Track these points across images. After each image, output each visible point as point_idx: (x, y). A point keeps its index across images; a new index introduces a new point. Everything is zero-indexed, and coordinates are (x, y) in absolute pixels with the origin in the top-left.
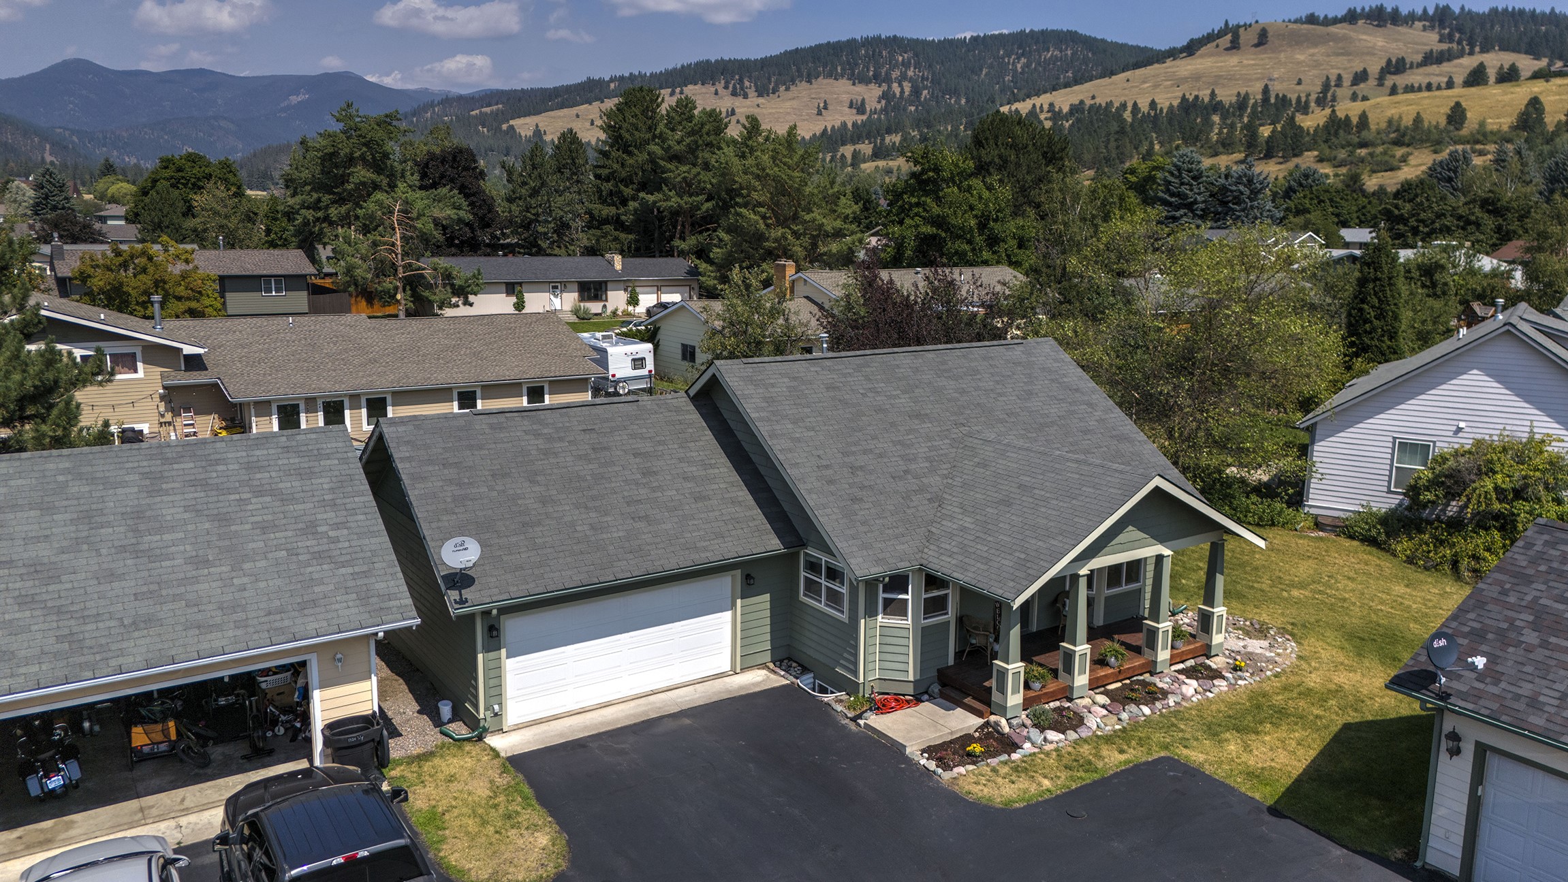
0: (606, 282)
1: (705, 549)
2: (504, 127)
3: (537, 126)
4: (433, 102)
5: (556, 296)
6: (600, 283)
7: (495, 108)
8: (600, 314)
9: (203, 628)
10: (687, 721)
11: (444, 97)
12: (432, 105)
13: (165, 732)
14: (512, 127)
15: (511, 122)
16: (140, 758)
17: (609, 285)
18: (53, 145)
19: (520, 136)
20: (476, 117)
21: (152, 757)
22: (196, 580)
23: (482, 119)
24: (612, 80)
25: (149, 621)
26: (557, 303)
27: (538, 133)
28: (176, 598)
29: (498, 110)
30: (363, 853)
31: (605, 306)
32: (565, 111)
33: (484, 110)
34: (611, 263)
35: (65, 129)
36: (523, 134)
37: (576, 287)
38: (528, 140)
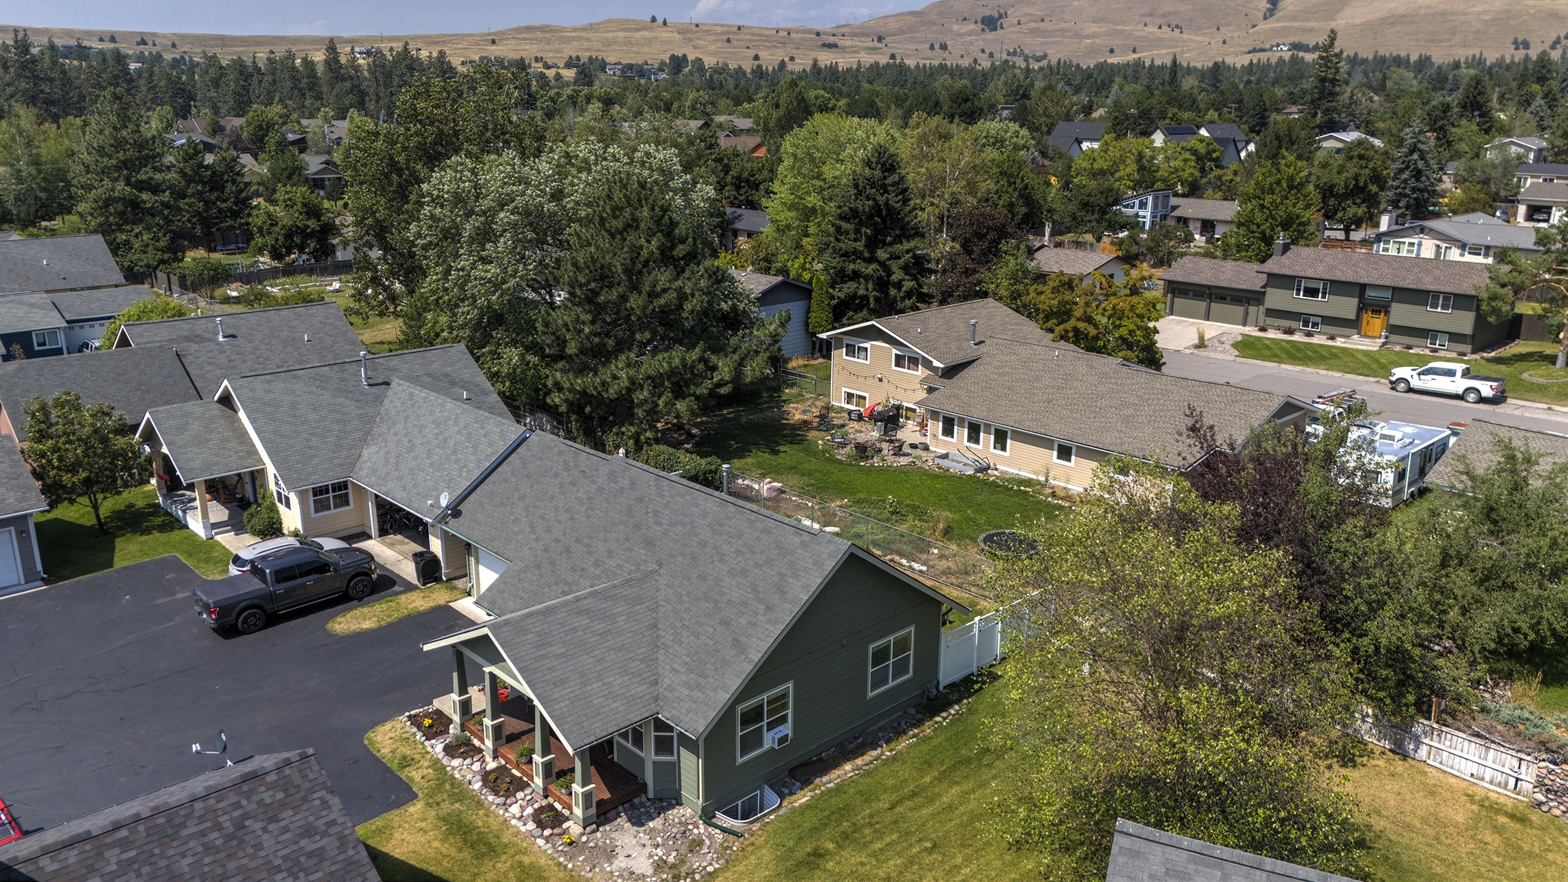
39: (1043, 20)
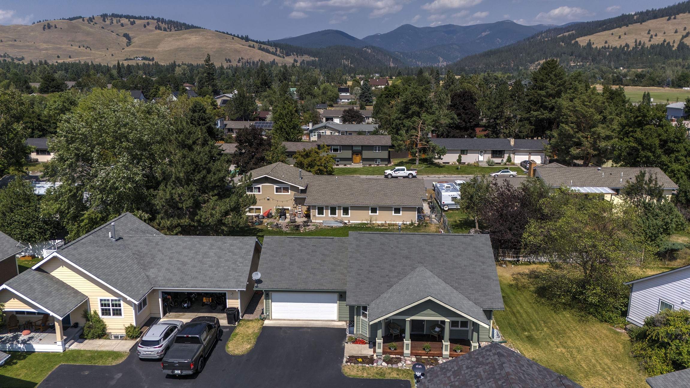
0: (504, 151)
1: (325, 286)
2: (573, 42)
3: (590, 40)
4: (542, 31)
5: (482, 155)
6: (502, 151)
7: (571, 32)
8: (500, 163)
9: (204, 281)
10: (309, 330)
11: (548, 29)
12: (542, 33)
13: (209, 300)
14: (577, 42)
15: (577, 39)
16: (204, 304)
17: (506, 152)
18: (393, 59)
19: (580, 46)
20: (560, 38)
21: (207, 304)
22: (208, 270)
23: (563, 39)
24: (635, 14)
25: (196, 278)
26: (481, 158)
27: (589, 44)
28: (203, 274)
29: (572, 34)
30: (190, 336)
31: (502, 160)
32: (607, 32)
33: (565, 34)
34: (509, 141)
35: (399, 52)
36: (581, 45)
37: (491, 152)
38: (584, 48)
39: (15, 41)
